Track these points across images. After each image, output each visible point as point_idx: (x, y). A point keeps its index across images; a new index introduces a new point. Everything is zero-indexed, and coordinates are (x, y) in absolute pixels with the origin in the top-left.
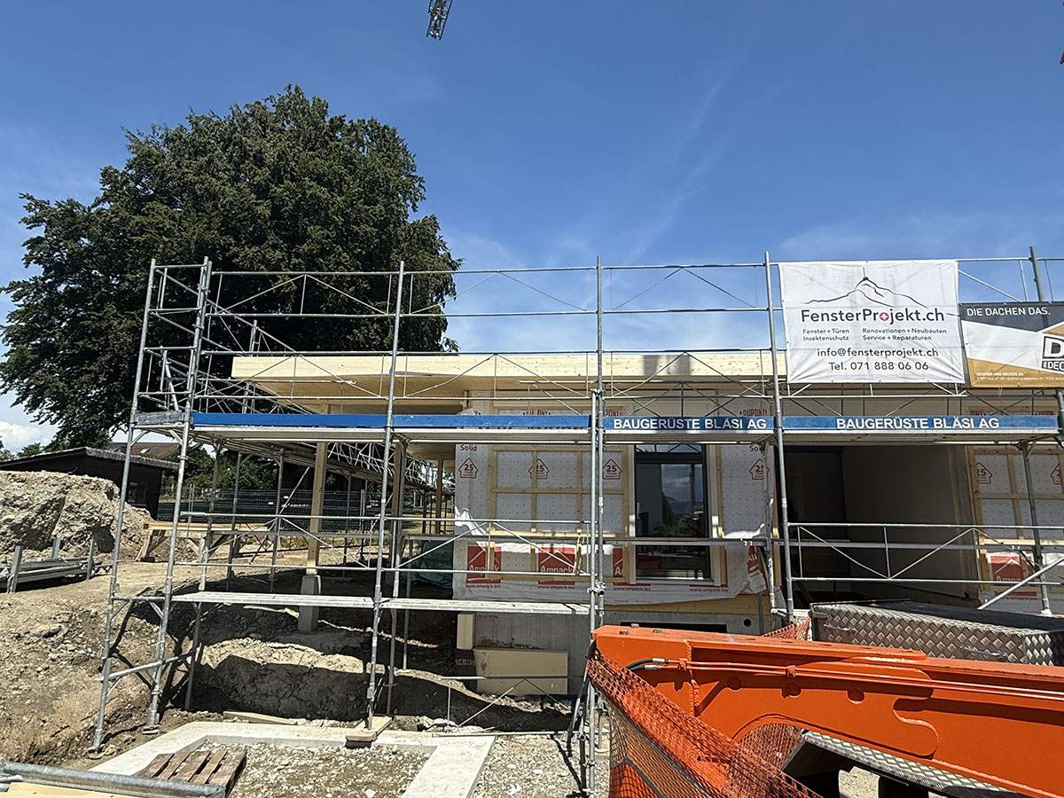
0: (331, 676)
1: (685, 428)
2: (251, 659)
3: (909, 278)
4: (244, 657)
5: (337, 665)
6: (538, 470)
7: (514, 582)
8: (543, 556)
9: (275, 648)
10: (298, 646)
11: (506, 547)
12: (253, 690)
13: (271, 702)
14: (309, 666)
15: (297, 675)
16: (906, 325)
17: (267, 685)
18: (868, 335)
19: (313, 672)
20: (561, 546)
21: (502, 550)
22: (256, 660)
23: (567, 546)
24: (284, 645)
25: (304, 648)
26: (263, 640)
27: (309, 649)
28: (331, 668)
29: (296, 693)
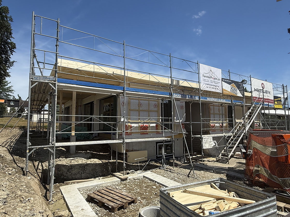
0: (94, 165)
1: (186, 97)
2: (64, 164)
3: (216, 71)
4: (62, 164)
5: (93, 162)
6: (140, 105)
7: (135, 134)
8: (141, 127)
9: (72, 160)
10: (79, 158)
11: (133, 125)
12: (70, 174)
13: (78, 176)
14: (85, 163)
15: (83, 167)
16: (216, 80)
17: (74, 171)
18: (212, 82)
19: (87, 165)
20: (145, 124)
21: (132, 126)
22: (66, 164)
23: (146, 124)
24: (73, 158)
25: (81, 158)
26: (66, 158)
27: (83, 158)
28: (92, 163)
29: (85, 172)
